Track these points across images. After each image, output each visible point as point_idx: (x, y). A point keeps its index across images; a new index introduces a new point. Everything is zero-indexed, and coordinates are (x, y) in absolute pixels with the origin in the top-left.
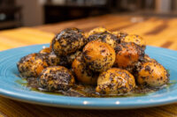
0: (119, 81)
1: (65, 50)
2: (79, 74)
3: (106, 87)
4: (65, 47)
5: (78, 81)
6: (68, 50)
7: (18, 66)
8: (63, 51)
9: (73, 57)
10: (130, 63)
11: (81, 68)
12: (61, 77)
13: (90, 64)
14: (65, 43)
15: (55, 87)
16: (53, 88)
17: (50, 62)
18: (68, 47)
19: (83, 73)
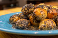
0: (49, 24)
1: (27, 12)
2: (32, 22)
3: (42, 26)
4: (26, 11)
5: (32, 25)
6: (28, 12)
7: (9, 19)
8: (25, 13)
9: (30, 15)
10: (54, 17)
11: (33, 19)
12: (24, 23)
13: (36, 17)
14: (26, 9)
15: (22, 27)
16: (21, 27)
17: (21, 18)
18: (28, 11)
19: (33, 21)
